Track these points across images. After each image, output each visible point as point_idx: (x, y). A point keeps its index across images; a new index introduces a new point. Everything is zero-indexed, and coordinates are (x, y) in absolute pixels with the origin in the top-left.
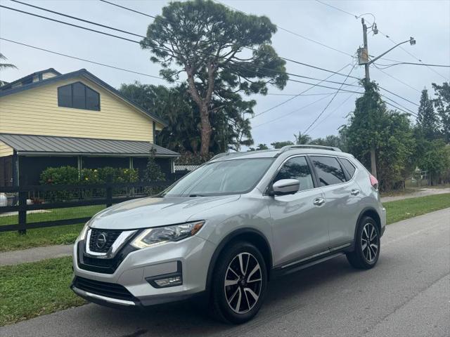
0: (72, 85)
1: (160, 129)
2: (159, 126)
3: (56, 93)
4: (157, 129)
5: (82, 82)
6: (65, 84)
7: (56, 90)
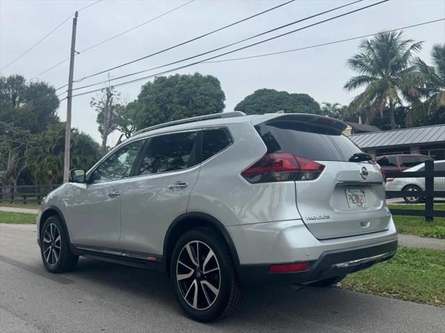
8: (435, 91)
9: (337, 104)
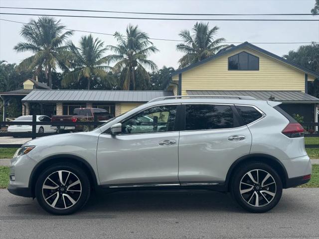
0: (238, 54)
1: (313, 80)
2: (311, 78)
3: (227, 61)
4: (309, 80)
5: (246, 51)
6: (233, 55)
7: (227, 59)
8: (79, 65)
9: (4, 61)
